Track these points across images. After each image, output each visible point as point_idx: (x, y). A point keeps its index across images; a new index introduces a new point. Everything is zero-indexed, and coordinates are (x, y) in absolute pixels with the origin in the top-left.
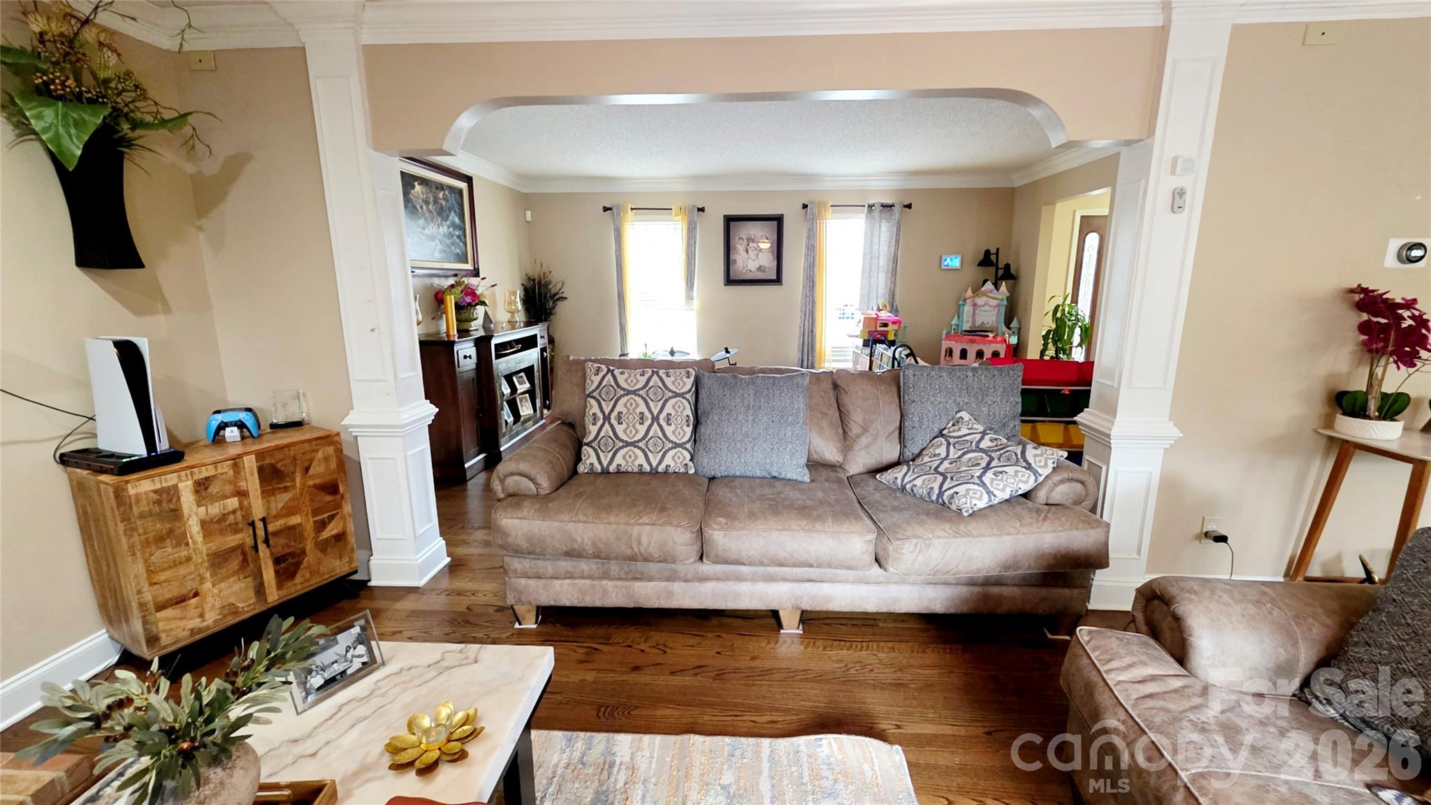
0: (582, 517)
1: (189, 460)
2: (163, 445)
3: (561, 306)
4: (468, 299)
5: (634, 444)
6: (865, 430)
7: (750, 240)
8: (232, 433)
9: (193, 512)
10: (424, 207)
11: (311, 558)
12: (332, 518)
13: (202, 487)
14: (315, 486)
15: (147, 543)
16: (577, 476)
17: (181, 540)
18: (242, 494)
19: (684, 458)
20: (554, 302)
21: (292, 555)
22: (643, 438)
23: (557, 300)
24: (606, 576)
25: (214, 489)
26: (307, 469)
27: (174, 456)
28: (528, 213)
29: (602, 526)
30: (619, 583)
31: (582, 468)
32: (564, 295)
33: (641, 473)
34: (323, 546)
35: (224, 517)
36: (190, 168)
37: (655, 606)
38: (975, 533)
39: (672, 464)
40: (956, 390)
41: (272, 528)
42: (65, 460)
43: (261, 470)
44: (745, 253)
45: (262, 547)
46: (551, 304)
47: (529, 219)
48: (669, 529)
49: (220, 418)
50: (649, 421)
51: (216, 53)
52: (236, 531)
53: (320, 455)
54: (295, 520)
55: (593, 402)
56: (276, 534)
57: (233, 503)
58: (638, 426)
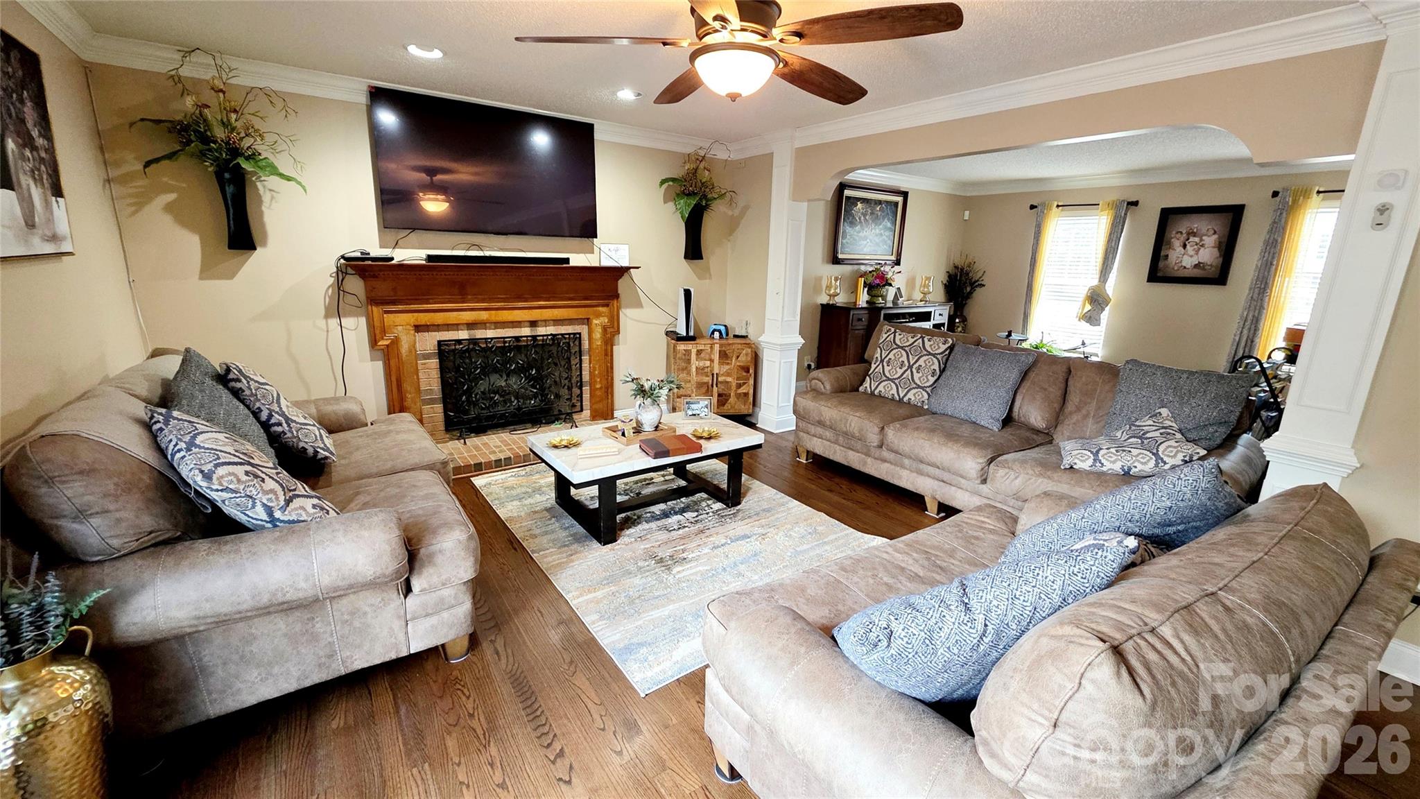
0: (829, 405)
1: (698, 341)
2: (691, 334)
3: (979, 292)
4: (877, 281)
5: (892, 380)
6: (1078, 409)
7: (1191, 233)
8: (717, 335)
9: (695, 364)
10: (862, 218)
11: (732, 400)
12: (744, 384)
13: (699, 352)
14: (739, 366)
15: (678, 369)
16: (856, 393)
17: (689, 373)
18: (712, 361)
19: (923, 396)
20: (972, 289)
21: (725, 395)
22: (899, 378)
23: (976, 287)
24: (836, 442)
25: (702, 355)
26: (738, 357)
27: (693, 339)
28: (967, 213)
29: (836, 412)
30: (842, 448)
31: (861, 389)
32: (982, 283)
33: (893, 399)
34: (738, 396)
35: (703, 369)
36: (730, 213)
37: (857, 469)
38: (1056, 478)
39: (913, 398)
40: (1164, 388)
41: (720, 379)
42: (667, 333)
43: (720, 351)
44: (1182, 249)
45: (715, 386)
46: (968, 289)
47: (966, 218)
48: (866, 422)
49: (714, 327)
50: (906, 368)
51: (746, 159)
52: (707, 376)
53: (744, 352)
54: (729, 379)
55: (879, 350)
56: (721, 382)
57: (708, 363)
58: (898, 369)
